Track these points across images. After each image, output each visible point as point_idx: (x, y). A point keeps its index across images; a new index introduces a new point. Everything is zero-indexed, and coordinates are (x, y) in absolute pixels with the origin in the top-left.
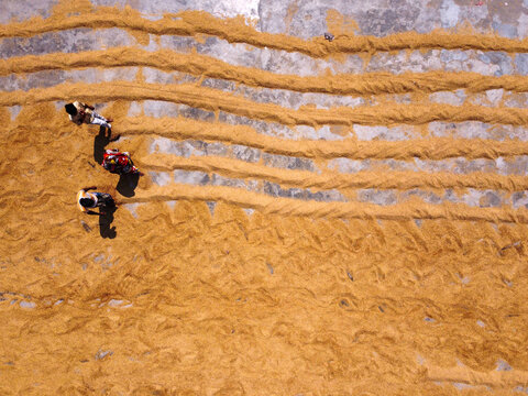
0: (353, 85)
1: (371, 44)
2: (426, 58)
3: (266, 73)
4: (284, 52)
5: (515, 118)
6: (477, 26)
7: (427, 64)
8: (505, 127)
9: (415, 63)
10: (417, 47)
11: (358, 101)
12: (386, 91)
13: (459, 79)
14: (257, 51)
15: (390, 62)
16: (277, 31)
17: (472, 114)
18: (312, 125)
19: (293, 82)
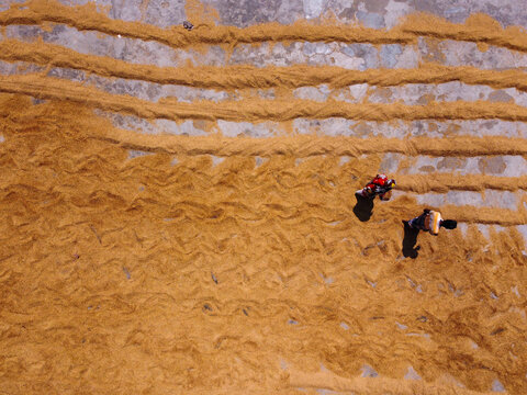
0: (215, 78)
1: (232, 34)
2: (289, 51)
3: (120, 62)
4: (139, 41)
5: (378, 114)
6: (341, 16)
7: (290, 58)
8: (369, 123)
9: (278, 57)
10: (280, 39)
11: (221, 95)
12: (248, 85)
13: (323, 73)
14: (109, 39)
15: (252, 55)
16: (131, 19)
17: (335, 111)
18: (173, 120)
19: (149, 72)
